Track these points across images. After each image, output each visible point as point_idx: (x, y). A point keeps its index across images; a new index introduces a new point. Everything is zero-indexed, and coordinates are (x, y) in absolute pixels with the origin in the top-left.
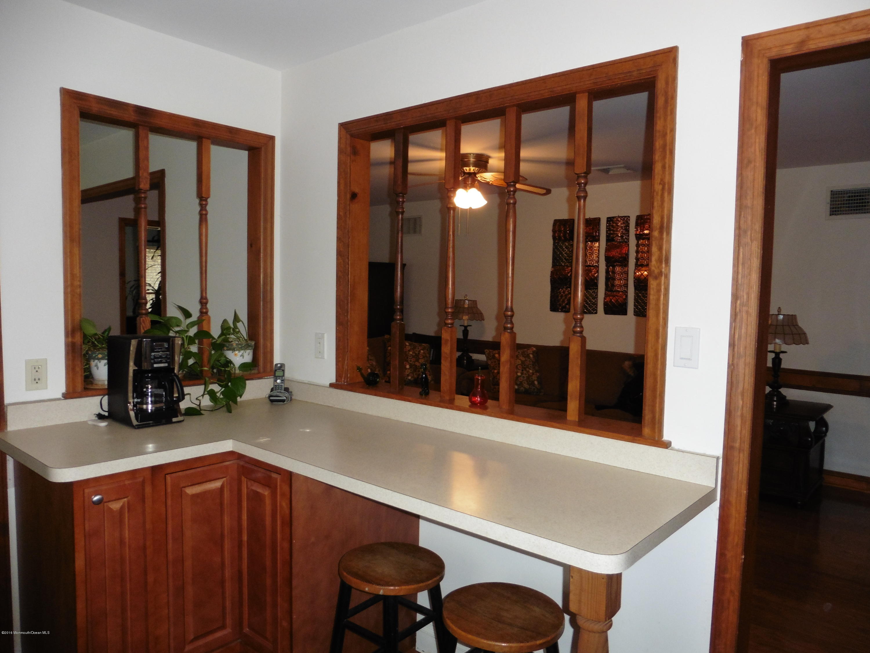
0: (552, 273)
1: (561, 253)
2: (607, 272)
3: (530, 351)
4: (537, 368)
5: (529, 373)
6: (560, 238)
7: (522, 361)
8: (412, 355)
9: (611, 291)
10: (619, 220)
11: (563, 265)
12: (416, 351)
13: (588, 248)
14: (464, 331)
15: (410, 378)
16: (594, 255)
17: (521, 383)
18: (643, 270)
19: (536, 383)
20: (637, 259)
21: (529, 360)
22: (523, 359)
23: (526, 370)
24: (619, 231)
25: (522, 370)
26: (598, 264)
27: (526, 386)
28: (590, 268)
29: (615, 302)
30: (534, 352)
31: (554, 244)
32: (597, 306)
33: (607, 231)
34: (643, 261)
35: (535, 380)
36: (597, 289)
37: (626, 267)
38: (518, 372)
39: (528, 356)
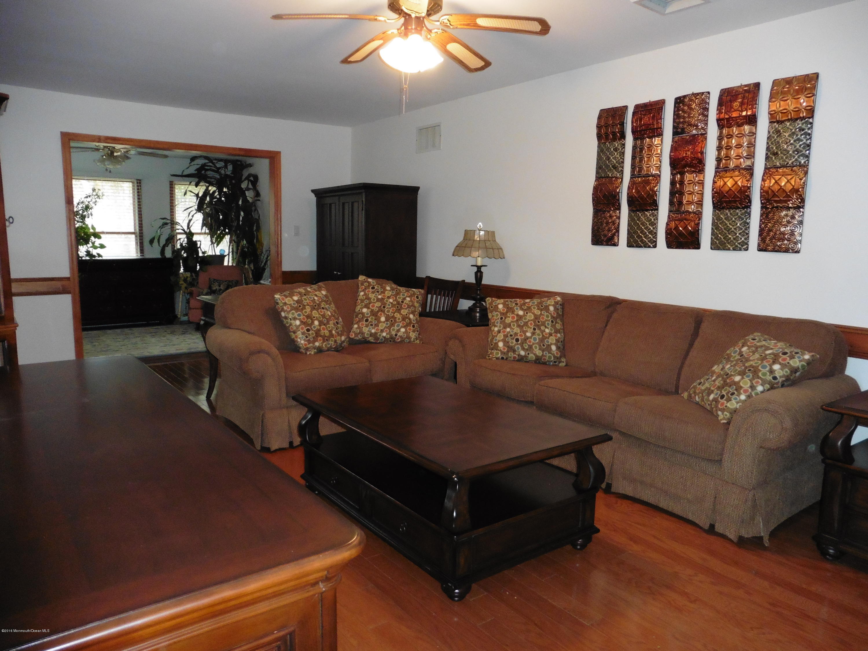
0: (595, 189)
1: (608, 158)
2: (673, 183)
3: (551, 302)
4: (558, 326)
5: (544, 333)
6: (606, 134)
7: (535, 315)
8: (392, 303)
9: (678, 211)
10: (693, 100)
11: (610, 175)
12: (399, 298)
13: (646, 148)
14: (476, 273)
15: (384, 334)
16: (655, 158)
17: (530, 347)
18: (726, 177)
19: (554, 348)
20: (719, 160)
21: (546, 314)
22: (538, 312)
23: (540, 329)
24: (692, 117)
25: (534, 329)
26: (660, 172)
27: (539, 353)
28: (648, 179)
29: (683, 230)
30: (556, 303)
31: (599, 146)
32: (656, 235)
33: (674, 119)
34: (729, 161)
35: (551, 344)
36: (657, 210)
37: (701, 173)
38: (527, 332)
39: (547, 308)
